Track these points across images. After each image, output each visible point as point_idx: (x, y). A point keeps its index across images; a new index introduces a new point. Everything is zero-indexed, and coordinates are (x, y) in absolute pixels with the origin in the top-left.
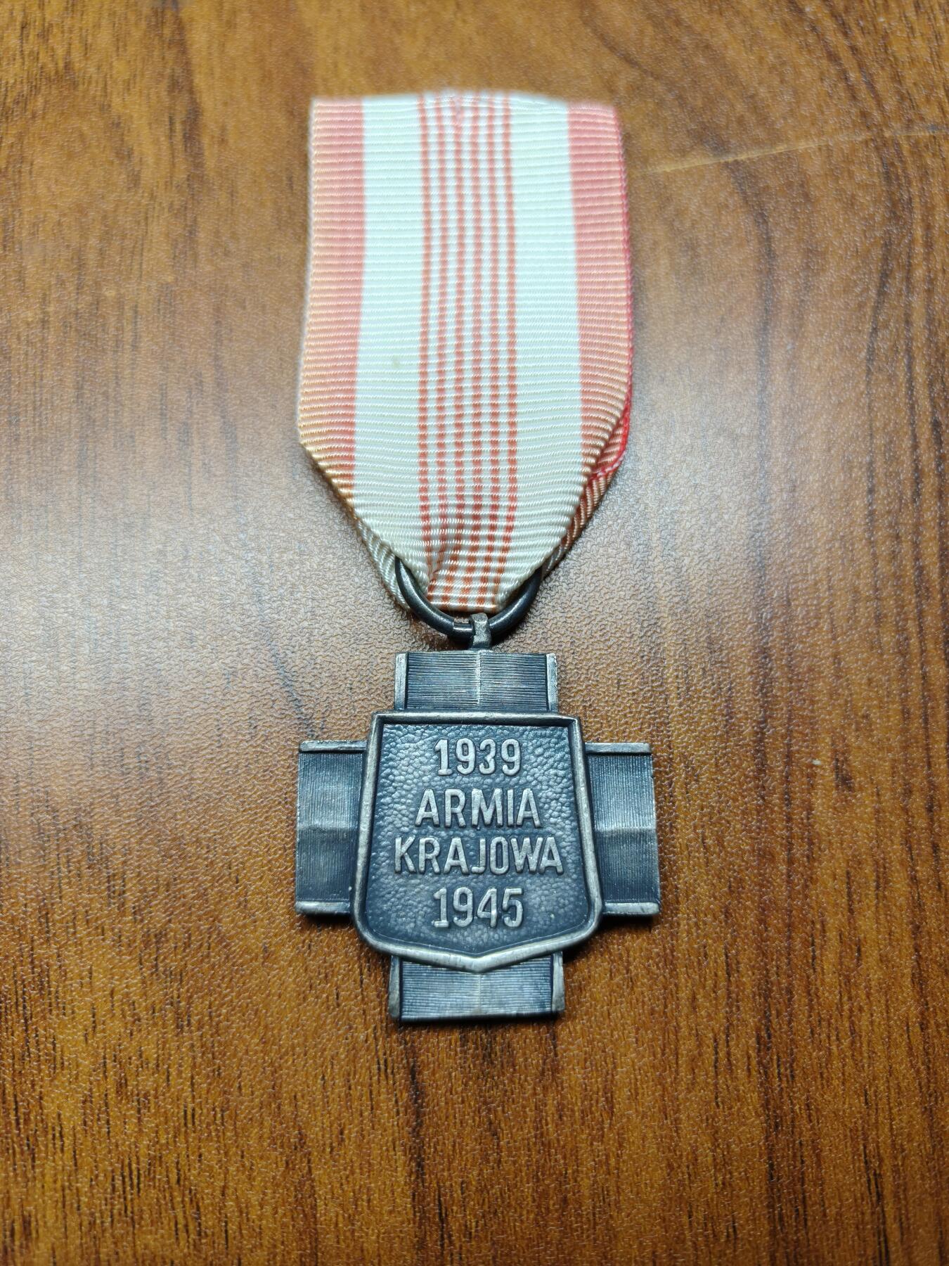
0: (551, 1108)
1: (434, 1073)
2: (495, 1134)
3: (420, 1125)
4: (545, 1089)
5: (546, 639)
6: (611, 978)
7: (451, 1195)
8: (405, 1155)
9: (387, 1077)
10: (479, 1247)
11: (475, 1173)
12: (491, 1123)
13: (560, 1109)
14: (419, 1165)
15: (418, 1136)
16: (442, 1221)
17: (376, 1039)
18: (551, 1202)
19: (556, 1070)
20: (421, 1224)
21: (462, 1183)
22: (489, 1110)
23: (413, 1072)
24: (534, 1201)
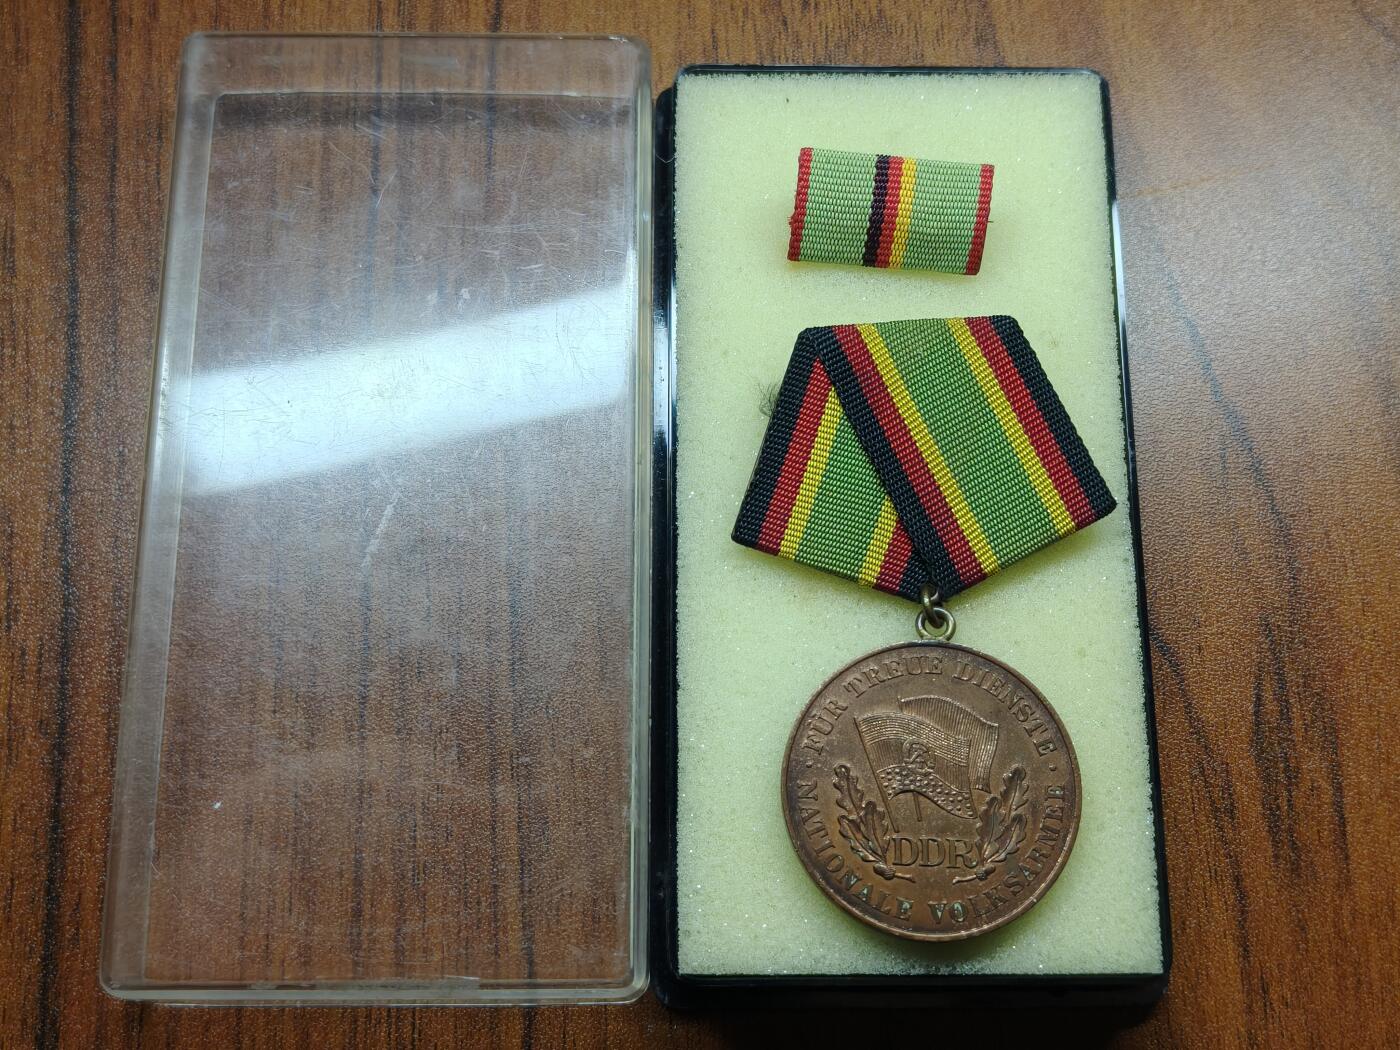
0: (1346, 912)
1: (1254, 881)
2: (1303, 929)
3: (1245, 920)
4: (1341, 897)
5: (1330, 548)
6: (1390, 816)
7: (1271, 973)
8: (1234, 941)
9: (1217, 882)
10: (1293, 1013)
11: (1289, 957)
12: (1300, 921)
13: (1354, 911)
14: (1245, 950)
15: (1244, 928)
16: (1265, 992)
17: (1207, 853)
18: (1349, 983)
19: (1348, 883)
20: (1248, 994)
21: (1278, 965)
22: (1298, 911)
23: (1238, 879)
24: (1335, 980)
